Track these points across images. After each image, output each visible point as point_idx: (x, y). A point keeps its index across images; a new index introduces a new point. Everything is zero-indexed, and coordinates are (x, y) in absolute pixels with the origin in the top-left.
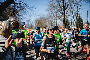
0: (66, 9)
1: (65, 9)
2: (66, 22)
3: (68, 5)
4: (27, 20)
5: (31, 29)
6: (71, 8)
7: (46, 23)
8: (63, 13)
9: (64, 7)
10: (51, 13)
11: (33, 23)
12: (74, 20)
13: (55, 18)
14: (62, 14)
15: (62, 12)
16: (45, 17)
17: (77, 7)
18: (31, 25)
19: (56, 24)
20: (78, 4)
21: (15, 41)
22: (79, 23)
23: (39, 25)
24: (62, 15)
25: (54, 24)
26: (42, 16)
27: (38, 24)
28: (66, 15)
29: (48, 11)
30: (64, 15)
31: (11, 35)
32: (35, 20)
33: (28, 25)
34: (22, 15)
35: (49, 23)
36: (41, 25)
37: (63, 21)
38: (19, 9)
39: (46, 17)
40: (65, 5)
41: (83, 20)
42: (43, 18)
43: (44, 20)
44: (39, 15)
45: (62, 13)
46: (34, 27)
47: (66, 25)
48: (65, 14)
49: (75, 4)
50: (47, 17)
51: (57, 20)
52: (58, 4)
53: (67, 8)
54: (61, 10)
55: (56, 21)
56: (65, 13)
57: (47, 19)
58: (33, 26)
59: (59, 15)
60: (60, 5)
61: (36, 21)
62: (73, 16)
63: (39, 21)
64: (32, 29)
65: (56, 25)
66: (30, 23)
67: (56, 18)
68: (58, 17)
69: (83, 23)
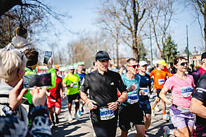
0: (140, 19)
1: (137, 21)
2: (140, 49)
3: (144, 11)
4: (50, 43)
6: (152, 18)
7: (93, 50)
8: (133, 29)
9: (136, 16)
10: (106, 29)
11: (64, 50)
12: (158, 45)
13: (115, 41)
14: (132, 31)
15: (131, 27)
16: (92, 36)
17: (165, 16)
18: (60, 55)
20: (167, 9)
21: (31, 92)
22: (168, 53)
23: (78, 54)
24: (130, 32)
25: (112, 53)
26: (86, 34)
27: (76, 52)
28: (140, 33)
29: (98, 25)
30: (136, 33)
31: (21, 80)
34: (39, 32)
36: (83, 56)
37: (134, 48)
38: (32, 17)
40: (137, 11)
41: (176, 45)
42: (86, 39)
43: (89, 44)
44: (78, 33)
45: (130, 29)
46: (66, 59)
47: (139, 56)
48: (138, 31)
49: (161, 8)
50: (96, 38)
51: (118, 44)
52: (121, 9)
53: (142, 17)
54: (127, 22)
55: (116, 48)
56: (136, 29)
57: (96, 42)
58: (64, 58)
59: (124, 33)
60: (125, 11)
61: (70, 46)
62: (154, 35)
63: (77, 48)
64: (61, 64)
65: (117, 55)
66: (56, 51)
67: (117, 41)
68: (123, 37)
69: (176, 53)
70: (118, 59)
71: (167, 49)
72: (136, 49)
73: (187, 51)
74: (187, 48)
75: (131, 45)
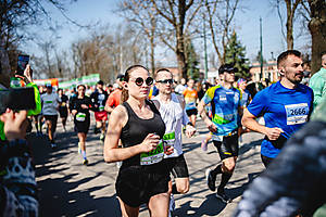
0: (189, 6)
1: (183, 9)
2: (188, 54)
4: (43, 43)
5: (59, 79)
6: (207, 4)
7: (113, 54)
8: (178, 21)
10: (134, 20)
11: (65, 54)
12: (216, 48)
13: (149, 39)
14: (175, 25)
15: (175, 19)
16: (112, 32)
18: (60, 62)
19: (150, 60)
21: (2, 118)
22: (231, 60)
23: (89, 62)
24: (172, 28)
25: (144, 59)
26: (102, 29)
27: (85, 58)
28: (188, 29)
29: (122, 13)
30: (182, 28)
32: (73, 45)
33: (46, 63)
35: (125, 56)
36: (97, 64)
37: (178, 52)
39: (114, 35)
41: (244, 49)
42: (102, 37)
43: (108, 45)
44: (88, 27)
45: (173, 21)
46: (69, 69)
47: (186, 65)
48: (185, 26)
50: (118, 35)
51: (154, 46)
53: (192, 3)
54: (169, 10)
55: (150, 51)
56: (183, 22)
57: (119, 41)
58: (66, 67)
59: (164, 29)
61: (76, 47)
62: (210, 32)
63: (89, 50)
64: (62, 76)
65: (153, 64)
66: (52, 56)
67: (152, 40)
68: (161, 35)
69: (243, 61)
70: (153, 69)
71: (229, 54)
72: (182, 54)
73: (260, 58)
74: (260, 53)
75: (174, 47)
